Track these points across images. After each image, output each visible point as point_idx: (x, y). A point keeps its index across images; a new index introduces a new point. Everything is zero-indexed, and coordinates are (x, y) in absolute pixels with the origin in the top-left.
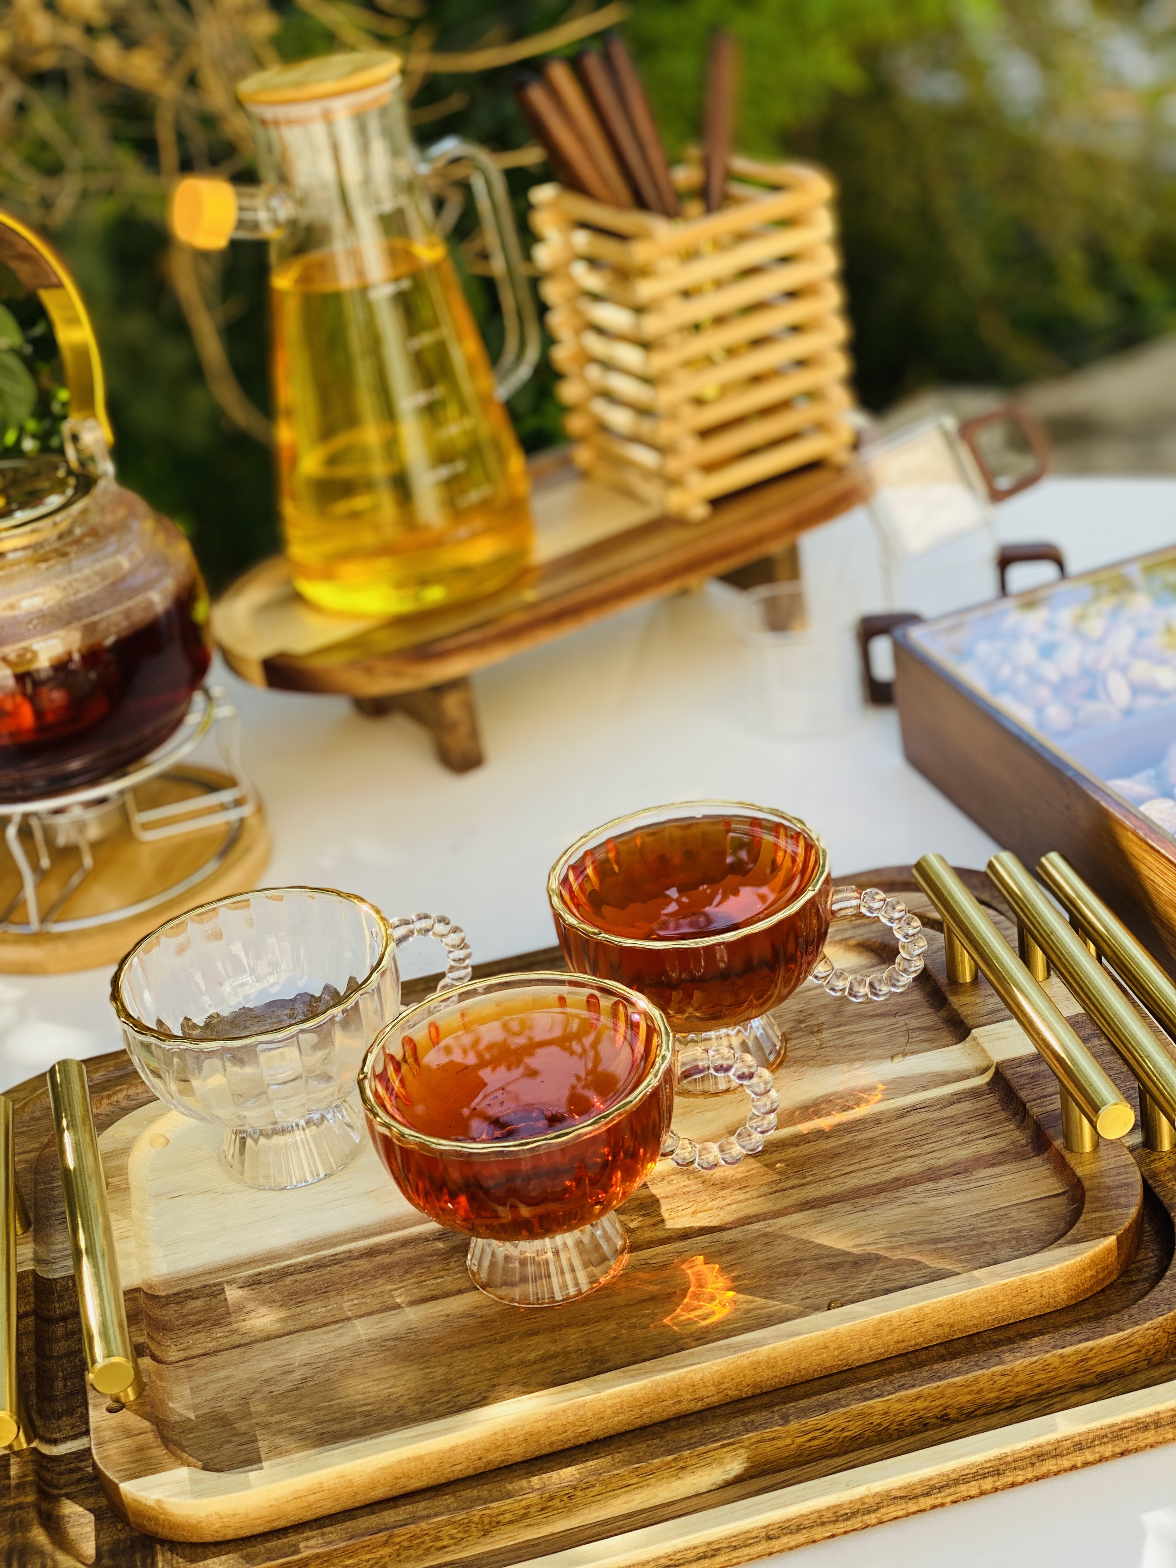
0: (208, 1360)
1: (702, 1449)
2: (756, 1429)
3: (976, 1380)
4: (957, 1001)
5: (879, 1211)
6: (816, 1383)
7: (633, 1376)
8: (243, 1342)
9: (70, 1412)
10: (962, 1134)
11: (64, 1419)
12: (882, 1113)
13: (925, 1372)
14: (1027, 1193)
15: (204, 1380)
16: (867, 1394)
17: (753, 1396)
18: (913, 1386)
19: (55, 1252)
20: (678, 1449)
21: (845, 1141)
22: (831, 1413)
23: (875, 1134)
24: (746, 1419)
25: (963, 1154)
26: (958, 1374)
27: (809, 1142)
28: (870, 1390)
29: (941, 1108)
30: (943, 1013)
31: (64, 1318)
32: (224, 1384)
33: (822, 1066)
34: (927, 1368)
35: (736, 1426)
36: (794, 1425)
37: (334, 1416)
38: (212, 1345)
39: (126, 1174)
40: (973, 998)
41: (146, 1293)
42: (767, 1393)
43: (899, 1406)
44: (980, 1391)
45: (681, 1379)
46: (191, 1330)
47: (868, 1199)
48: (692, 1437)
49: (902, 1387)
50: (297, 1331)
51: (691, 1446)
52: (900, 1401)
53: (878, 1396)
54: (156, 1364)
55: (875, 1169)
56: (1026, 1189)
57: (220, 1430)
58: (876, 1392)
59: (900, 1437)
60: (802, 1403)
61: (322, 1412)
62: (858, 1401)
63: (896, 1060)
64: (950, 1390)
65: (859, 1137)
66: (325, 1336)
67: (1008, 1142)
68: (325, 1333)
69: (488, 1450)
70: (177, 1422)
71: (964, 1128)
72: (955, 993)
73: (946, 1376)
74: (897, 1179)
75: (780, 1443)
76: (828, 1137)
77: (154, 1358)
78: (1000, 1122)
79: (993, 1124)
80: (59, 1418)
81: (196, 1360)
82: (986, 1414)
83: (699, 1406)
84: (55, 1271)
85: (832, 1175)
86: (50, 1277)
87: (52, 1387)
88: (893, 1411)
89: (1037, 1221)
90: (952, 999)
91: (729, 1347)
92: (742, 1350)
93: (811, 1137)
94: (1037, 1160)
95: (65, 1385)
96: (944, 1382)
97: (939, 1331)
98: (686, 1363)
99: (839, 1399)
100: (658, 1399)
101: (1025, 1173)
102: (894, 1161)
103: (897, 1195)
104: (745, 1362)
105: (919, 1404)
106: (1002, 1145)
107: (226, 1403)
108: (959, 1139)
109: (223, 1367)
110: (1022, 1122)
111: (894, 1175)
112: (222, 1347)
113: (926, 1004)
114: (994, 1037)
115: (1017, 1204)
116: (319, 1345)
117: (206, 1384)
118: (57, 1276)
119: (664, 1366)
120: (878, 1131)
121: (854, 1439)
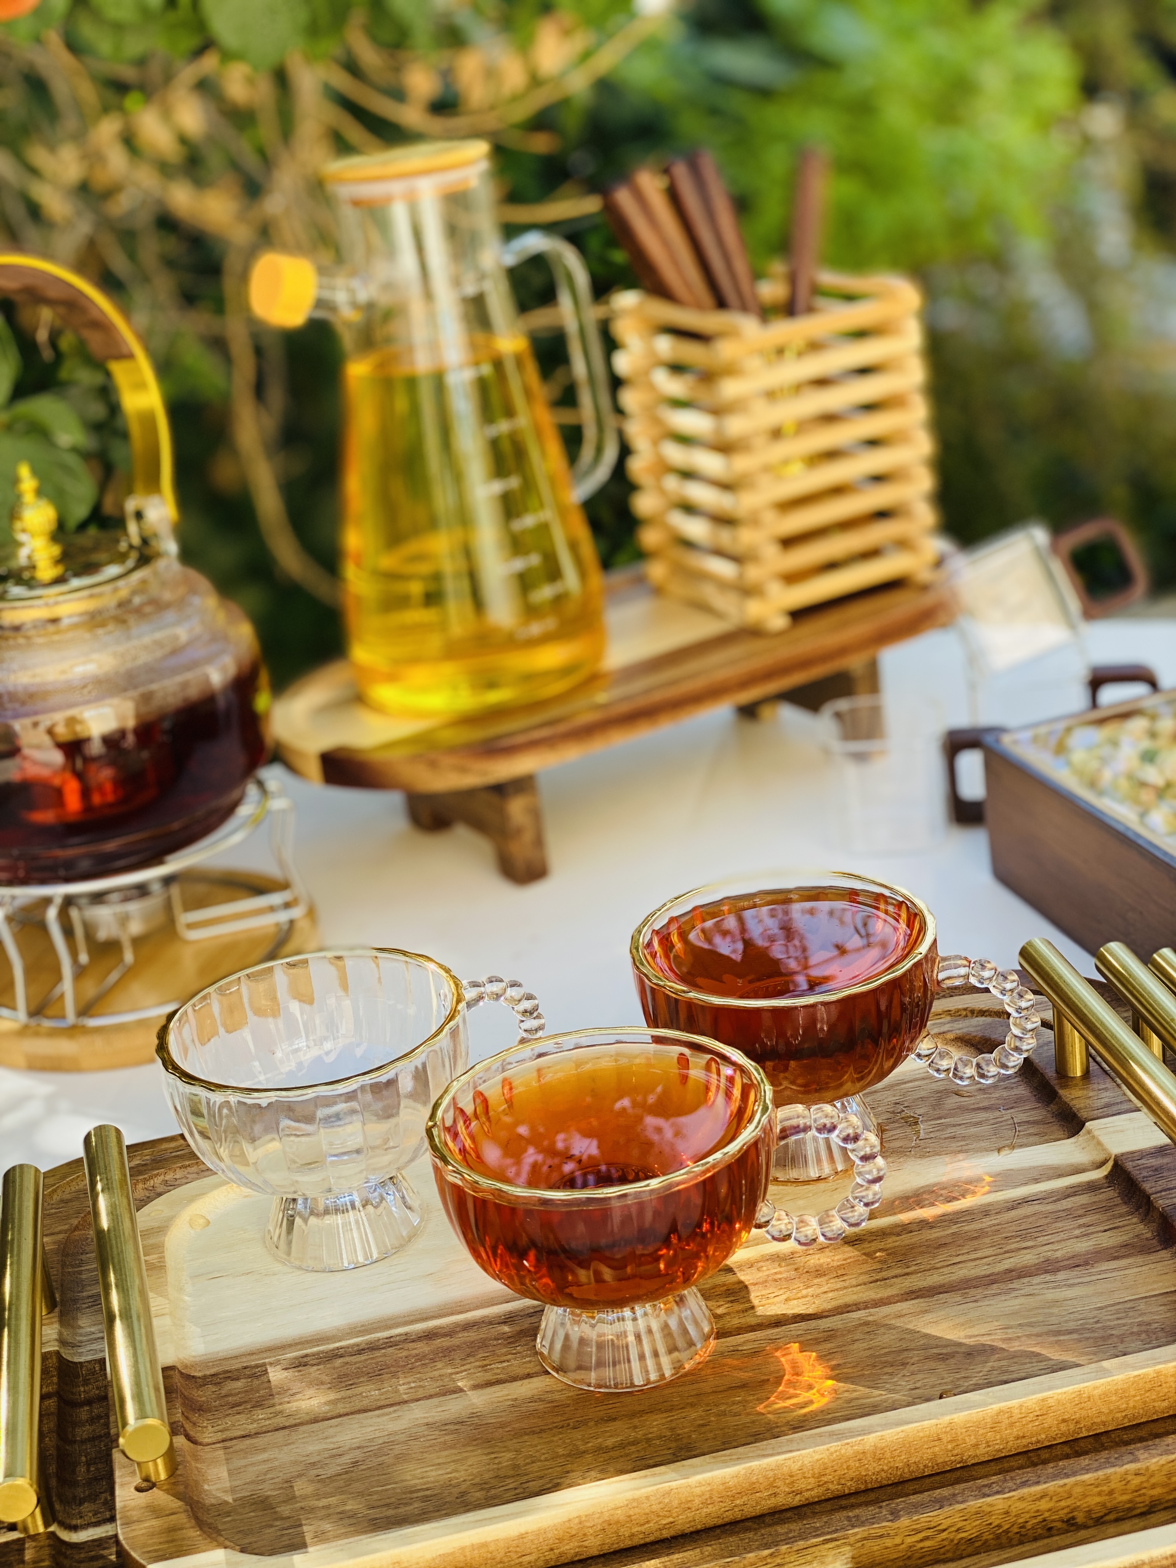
0: (248, 1442)
1: (801, 1544)
2: (863, 1524)
3: (1107, 1479)
4: (1066, 1094)
5: (991, 1302)
6: (928, 1481)
7: (724, 1462)
8: (287, 1424)
9: (93, 1498)
10: (1080, 1226)
11: (86, 1505)
12: (990, 1204)
13: (1050, 1469)
14: (1155, 1286)
15: (243, 1462)
16: (986, 1490)
17: (857, 1493)
18: (1038, 1483)
19: (81, 1335)
20: (776, 1544)
21: (950, 1231)
22: (946, 1509)
23: (984, 1225)
24: (850, 1514)
25: (1083, 1246)
26: (1088, 1471)
27: (911, 1232)
28: (989, 1486)
29: (1055, 1201)
30: (1053, 1107)
31: (89, 1402)
32: (265, 1467)
33: (922, 1157)
34: (1051, 1465)
35: (840, 1520)
36: (904, 1522)
37: (388, 1501)
38: (253, 1427)
39: (163, 1252)
40: (1085, 1092)
41: (181, 1373)
42: (872, 1490)
43: (1021, 1505)
44: (1111, 1493)
45: (779, 1466)
46: (230, 1411)
47: (980, 1290)
48: (791, 1531)
49: (1024, 1484)
50: (347, 1414)
51: (788, 1540)
52: (1022, 1499)
53: (998, 1493)
54: (192, 1445)
55: (984, 1260)
56: (1155, 1282)
57: (261, 1513)
58: (996, 1488)
59: (1021, 1543)
60: (914, 1499)
61: (375, 1497)
62: (976, 1497)
63: (1003, 1153)
64: (1078, 1490)
65: (966, 1228)
66: (378, 1420)
67: (1131, 1235)
68: (378, 1416)
69: (560, 1540)
70: (213, 1505)
71: (1082, 1221)
72: (1065, 1086)
73: (1074, 1474)
74: (1010, 1271)
75: (889, 1542)
76: (932, 1227)
77: (188, 1437)
78: (1121, 1216)
79: (1115, 1217)
80: (81, 1504)
81: (234, 1442)
82: (1117, 1520)
83: (797, 1501)
84: (81, 1354)
85: (938, 1265)
86: (76, 1359)
87: (74, 1472)
88: (1014, 1511)
89: (1168, 1315)
90: (1062, 1092)
91: (832, 1434)
92: (847, 1438)
93: (914, 1227)
94: (1164, 1254)
95: (88, 1471)
96: (1070, 1481)
97: (1063, 1427)
98: (784, 1449)
99: (954, 1495)
100: (753, 1489)
101: (1152, 1266)
102: (1006, 1252)
103: (1011, 1286)
104: (850, 1451)
105: (1044, 1505)
106: (1125, 1238)
107: (266, 1486)
108: (1077, 1232)
109: (264, 1450)
110: (1147, 1213)
111: (1007, 1267)
112: (264, 1429)
113: (1033, 1099)
114: (1111, 1129)
115: (1146, 1297)
116: (373, 1429)
117: (245, 1466)
118: (82, 1359)
119: (760, 1452)
120: (987, 1222)
121: (970, 1541)
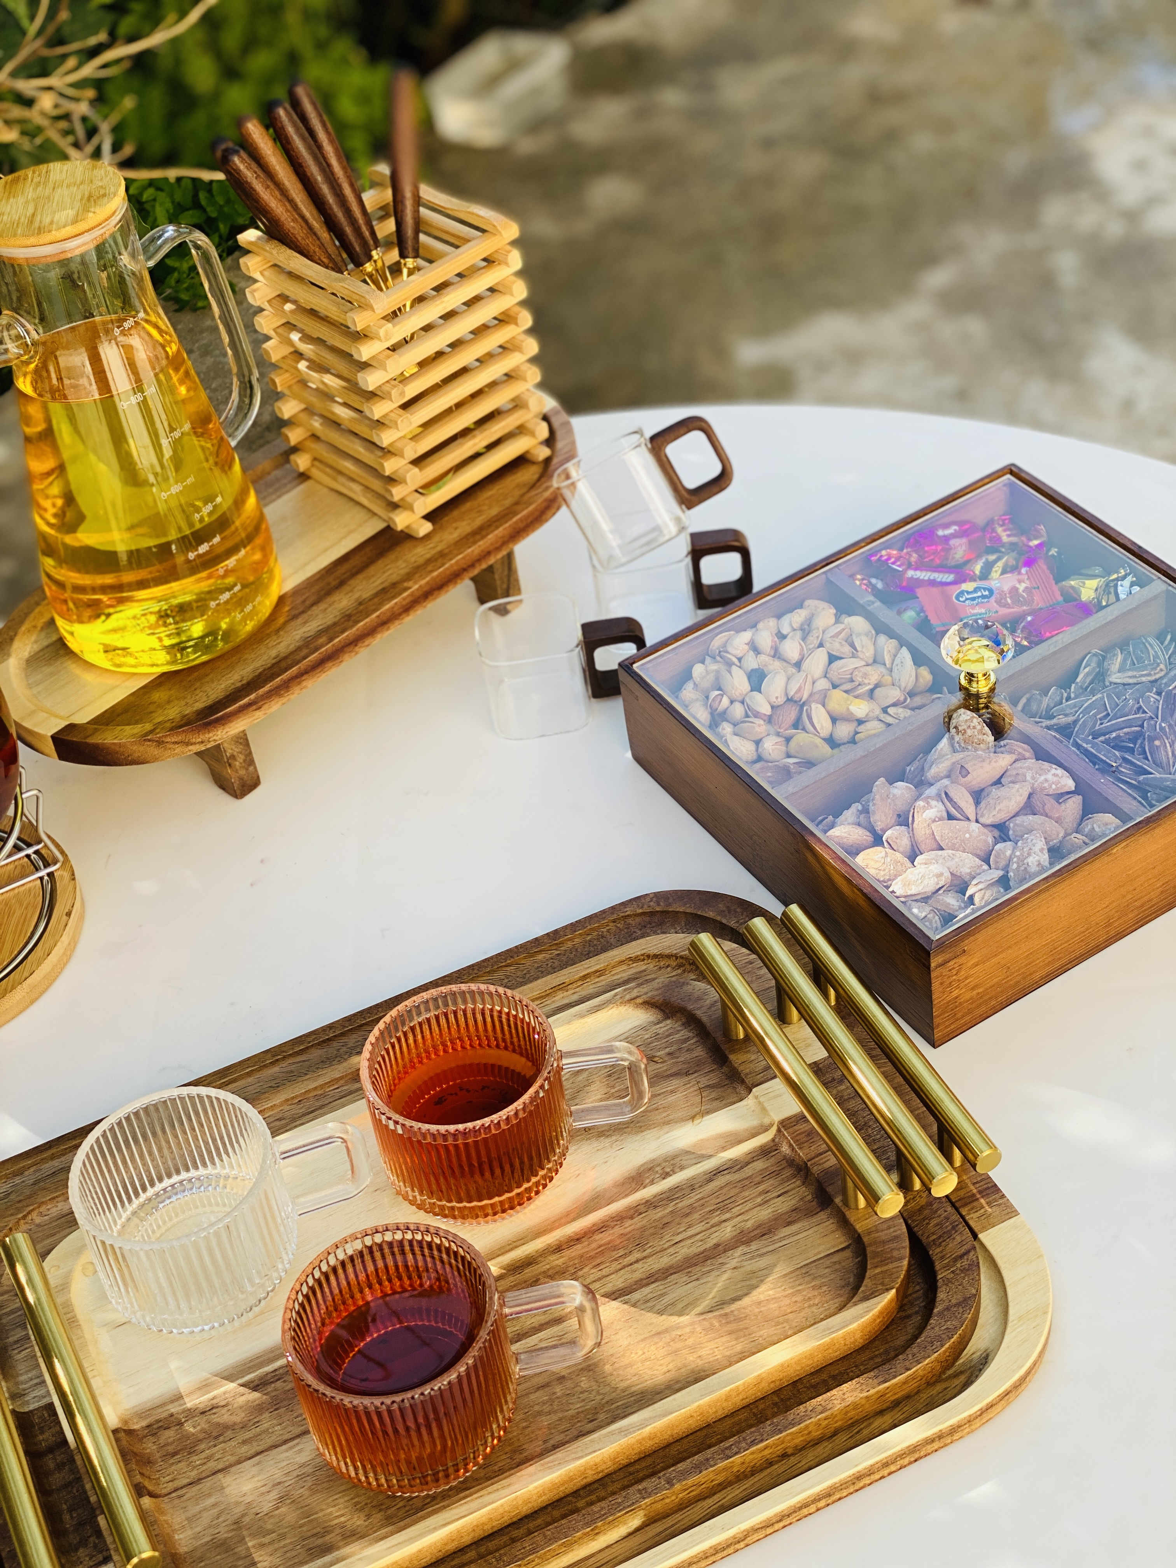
0: (195, 1489)
1: (611, 1518)
2: (649, 1495)
3: (807, 1427)
4: (736, 1059)
5: (709, 1279)
6: (685, 1441)
7: (550, 1468)
8: (220, 1467)
10: (760, 1194)
12: (693, 1178)
13: (768, 1426)
14: (821, 1249)
15: (197, 1509)
16: (727, 1452)
18: (762, 1441)
20: (594, 1521)
21: (669, 1209)
22: (704, 1472)
23: (692, 1200)
24: (640, 1487)
25: (764, 1214)
26: (794, 1425)
27: (641, 1214)
28: (729, 1448)
29: (740, 1169)
30: (725, 1069)
31: (51, 1450)
32: (215, 1511)
33: (637, 1132)
34: (768, 1422)
36: (678, 1486)
37: (315, 1531)
38: (193, 1474)
39: (73, 1311)
40: (749, 1055)
41: (125, 1431)
42: (649, 1455)
43: (751, 1457)
44: (810, 1433)
45: (587, 1463)
46: (172, 1461)
47: (698, 1268)
48: (602, 1509)
49: (753, 1443)
50: (262, 1452)
52: (752, 1453)
53: (736, 1453)
54: (154, 1500)
55: (698, 1237)
56: (819, 1245)
57: (223, 1556)
59: (753, 1475)
60: (681, 1466)
61: (304, 1529)
62: (723, 1459)
63: (696, 1122)
64: (789, 1438)
65: (680, 1205)
66: (287, 1454)
67: (797, 1199)
68: (287, 1451)
69: (446, 1544)
70: (186, 1553)
71: (761, 1188)
72: (733, 1051)
73: (786, 1428)
74: (717, 1246)
75: (667, 1501)
76: (655, 1207)
77: (152, 1495)
78: (788, 1179)
79: (784, 1181)
81: (184, 1491)
82: (813, 1445)
84: (28, 1403)
85: (666, 1246)
86: (26, 1409)
87: (62, 1521)
88: (747, 1461)
89: (832, 1276)
90: (732, 1057)
91: (620, 1431)
92: (631, 1433)
93: (642, 1208)
94: (823, 1215)
96: (784, 1434)
97: (772, 1385)
98: (590, 1450)
99: (707, 1460)
100: (571, 1479)
101: (815, 1229)
102: (712, 1226)
103: (720, 1261)
104: (634, 1440)
105: (767, 1452)
106: (793, 1202)
107: (222, 1529)
108: (759, 1200)
109: (209, 1495)
110: (806, 1177)
111: (715, 1241)
112: (204, 1475)
113: (710, 1060)
114: (771, 1095)
115: (814, 1261)
116: (285, 1463)
117: (200, 1512)
118: (31, 1407)
119: (573, 1456)
120: (694, 1197)
121: (720, 1484)
